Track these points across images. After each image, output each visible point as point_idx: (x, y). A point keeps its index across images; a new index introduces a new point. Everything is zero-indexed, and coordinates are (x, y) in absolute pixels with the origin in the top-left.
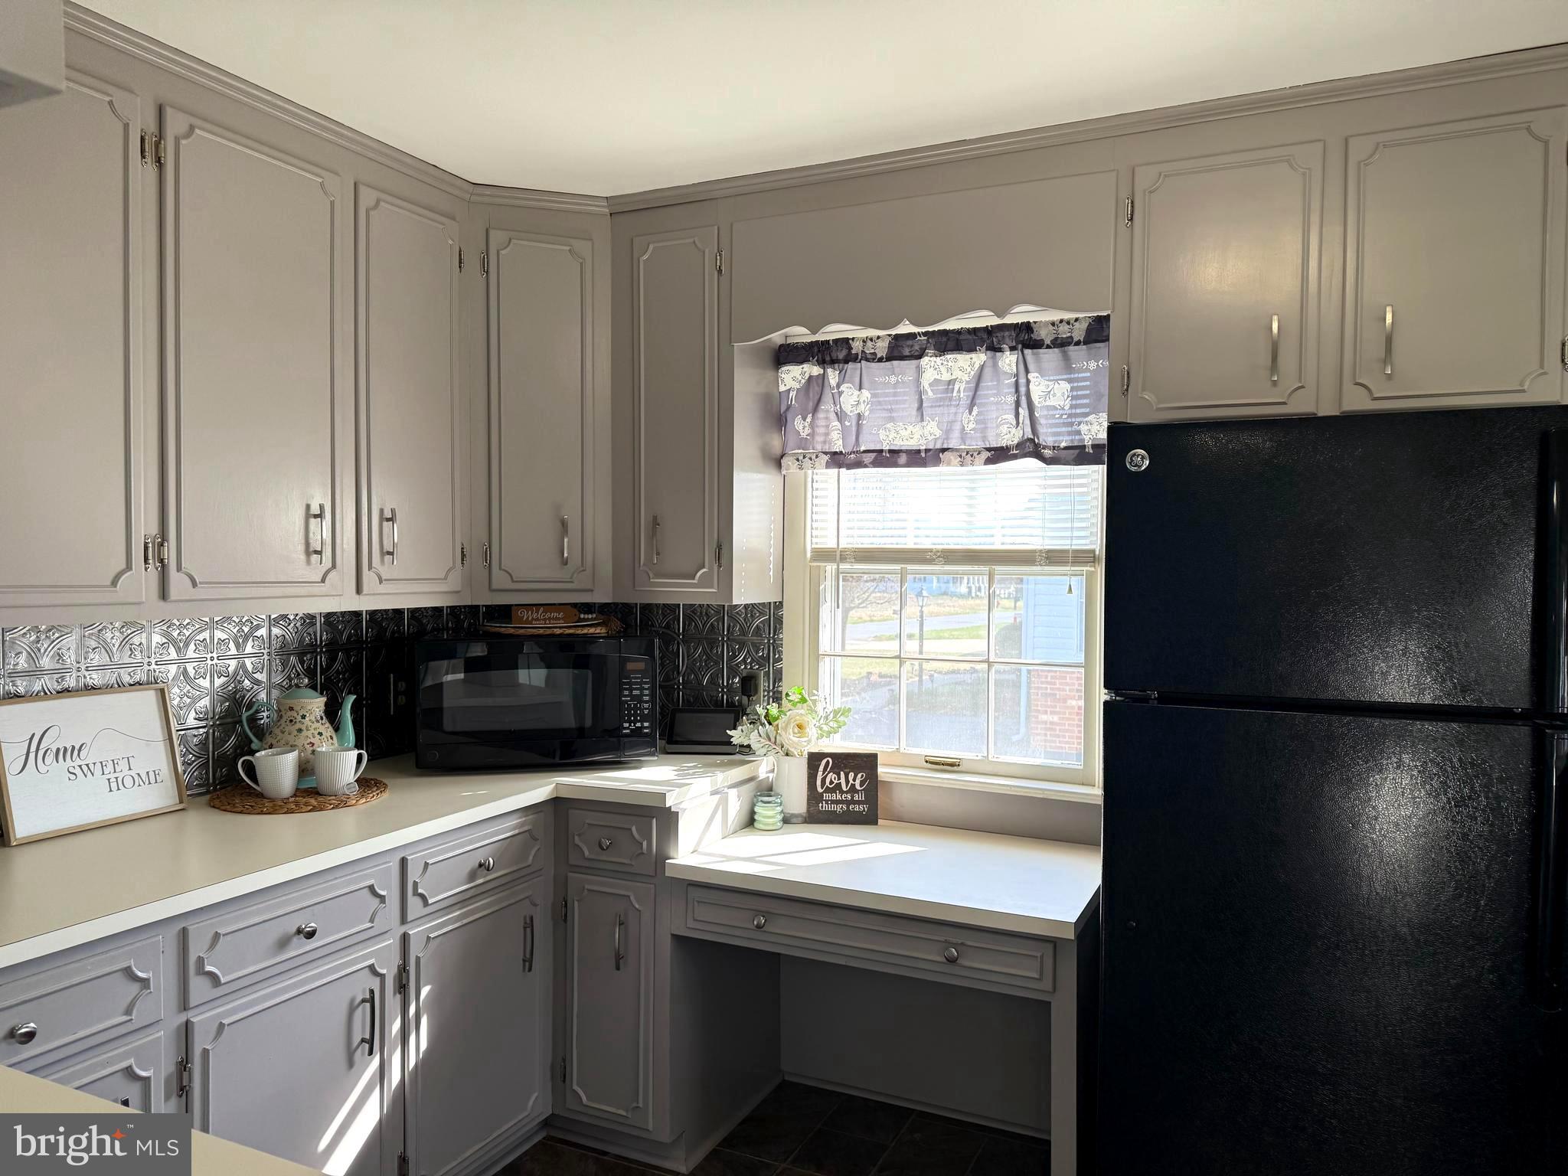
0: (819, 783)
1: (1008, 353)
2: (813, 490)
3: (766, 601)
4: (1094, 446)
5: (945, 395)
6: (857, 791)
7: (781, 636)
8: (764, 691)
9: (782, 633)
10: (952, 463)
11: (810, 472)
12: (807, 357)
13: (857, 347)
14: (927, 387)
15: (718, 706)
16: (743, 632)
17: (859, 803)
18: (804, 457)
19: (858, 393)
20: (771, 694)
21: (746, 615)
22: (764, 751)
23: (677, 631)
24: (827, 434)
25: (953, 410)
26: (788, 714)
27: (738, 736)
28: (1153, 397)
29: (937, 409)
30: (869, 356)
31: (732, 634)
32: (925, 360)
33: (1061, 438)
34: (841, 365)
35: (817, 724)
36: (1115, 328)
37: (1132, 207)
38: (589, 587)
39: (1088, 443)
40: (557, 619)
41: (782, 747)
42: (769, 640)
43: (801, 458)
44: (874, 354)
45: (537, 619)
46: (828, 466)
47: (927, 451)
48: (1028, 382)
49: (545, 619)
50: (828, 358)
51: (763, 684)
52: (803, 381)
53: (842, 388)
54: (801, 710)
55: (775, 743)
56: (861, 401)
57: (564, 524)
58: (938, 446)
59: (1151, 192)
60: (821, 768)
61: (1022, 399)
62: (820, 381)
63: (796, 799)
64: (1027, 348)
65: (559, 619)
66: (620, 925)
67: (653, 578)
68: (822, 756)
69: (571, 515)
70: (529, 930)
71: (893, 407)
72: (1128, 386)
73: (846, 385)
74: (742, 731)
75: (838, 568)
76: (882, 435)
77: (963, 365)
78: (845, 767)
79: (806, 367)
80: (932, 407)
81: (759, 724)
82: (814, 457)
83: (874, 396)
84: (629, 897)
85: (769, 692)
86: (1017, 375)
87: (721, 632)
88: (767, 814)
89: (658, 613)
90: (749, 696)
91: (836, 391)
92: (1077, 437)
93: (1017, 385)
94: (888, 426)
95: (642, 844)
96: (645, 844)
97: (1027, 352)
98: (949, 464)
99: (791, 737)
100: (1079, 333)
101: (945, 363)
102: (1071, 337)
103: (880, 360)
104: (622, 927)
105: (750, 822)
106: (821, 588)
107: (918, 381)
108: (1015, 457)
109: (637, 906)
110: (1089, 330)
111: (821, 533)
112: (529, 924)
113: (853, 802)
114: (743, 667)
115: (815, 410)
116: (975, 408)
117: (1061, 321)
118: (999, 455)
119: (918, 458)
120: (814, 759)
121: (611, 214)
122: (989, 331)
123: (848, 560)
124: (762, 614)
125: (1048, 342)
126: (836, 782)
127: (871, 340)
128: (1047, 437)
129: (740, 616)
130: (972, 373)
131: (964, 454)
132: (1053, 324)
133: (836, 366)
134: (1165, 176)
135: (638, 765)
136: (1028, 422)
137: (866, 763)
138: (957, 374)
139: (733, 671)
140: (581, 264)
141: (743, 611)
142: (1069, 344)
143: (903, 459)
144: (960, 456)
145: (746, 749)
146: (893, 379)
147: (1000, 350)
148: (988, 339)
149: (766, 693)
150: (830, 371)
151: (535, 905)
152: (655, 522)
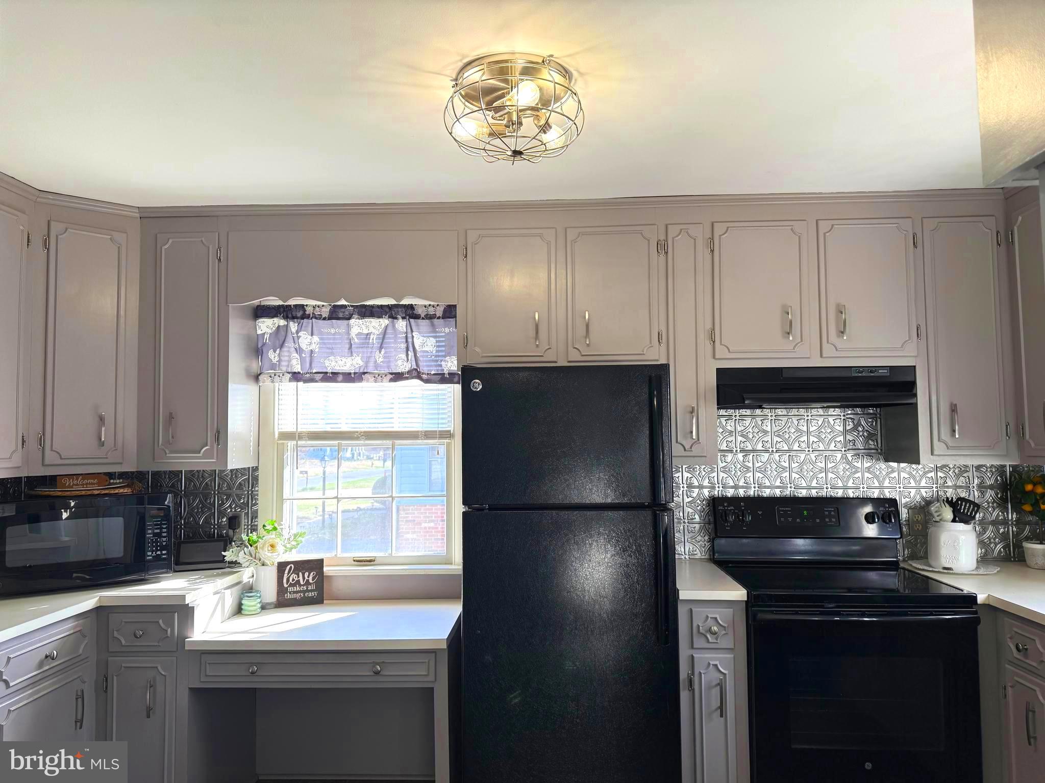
0: (285, 581)
1: (401, 320)
2: (279, 395)
3: (246, 467)
4: (449, 374)
5: (364, 341)
6: (310, 584)
7: (257, 489)
8: (245, 525)
9: (258, 487)
10: (370, 381)
11: (277, 384)
12: (276, 313)
13: (309, 310)
14: (354, 336)
15: (211, 538)
16: (229, 487)
17: (311, 591)
18: (275, 375)
19: (311, 337)
20: (250, 527)
21: (232, 476)
22: (248, 563)
23: (180, 489)
24: (289, 361)
25: (370, 350)
26: (264, 538)
27: (229, 556)
28: (480, 350)
29: (360, 349)
30: (317, 316)
31: (222, 489)
32: (352, 321)
33: (432, 368)
34: (299, 320)
35: (283, 544)
36: (459, 311)
37: (466, 250)
38: (121, 461)
39: (446, 372)
40: (92, 484)
41: (260, 560)
42: (248, 492)
43: (273, 375)
44: (321, 315)
45: (77, 485)
46: (290, 380)
47: (355, 373)
48: (413, 337)
49: (83, 485)
50: (290, 316)
51: (243, 521)
52: (274, 329)
53: (300, 334)
54: (273, 535)
55: (255, 558)
56: (313, 342)
57: (102, 419)
58: (361, 371)
59: (475, 244)
60: (286, 572)
61: (409, 346)
62: (285, 329)
63: (269, 592)
64: (411, 318)
65: (94, 484)
66: (150, 687)
67: (169, 454)
68: (288, 563)
69: (107, 412)
70: (80, 700)
71: (333, 346)
72: (467, 344)
73: (302, 332)
74: (233, 552)
75: (297, 444)
76: (327, 363)
77: (375, 325)
78: (303, 569)
79: (276, 320)
80: (357, 348)
81: (244, 547)
82: (281, 375)
83: (321, 339)
84: (157, 667)
85: (248, 526)
86: (406, 333)
87: (213, 488)
88: (250, 604)
89: (165, 477)
90: (234, 530)
91: (295, 335)
92: (440, 368)
93: (406, 337)
94: (330, 358)
95: (167, 631)
96: (169, 630)
97: (411, 320)
98: (368, 381)
99: (266, 553)
100: (439, 313)
101: (365, 323)
102: (435, 314)
103: (325, 319)
104: (152, 689)
105: (239, 610)
106: (285, 457)
107: (348, 333)
108: (407, 378)
109: (163, 673)
110: (445, 311)
111: (284, 422)
112: (81, 696)
113: (308, 591)
114: (229, 511)
115: (282, 346)
116: (383, 350)
117: (430, 305)
118: (397, 377)
119: (349, 377)
120: (282, 566)
121: (140, 218)
122: (390, 307)
123: (304, 439)
124: (243, 475)
125: (423, 316)
126: (296, 579)
127: (319, 307)
128: (424, 369)
129: (227, 477)
130: (381, 330)
131: (377, 376)
132: (425, 307)
133: (296, 320)
134: (482, 237)
135: (157, 580)
136: (413, 359)
137: (316, 566)
138: (372, 330)
139: (222, 514)
140: (119, 248)
141: (230, 474)
142: (434, 318)
143: (340, 378)
144: (375, 377)
145: (235, 564)
146: (333, 331)
147: (396, 318)
148: (390, 312)
149: (246, 527)
150: (291, 324)
151: (84, 682)
152: (171, 417)
